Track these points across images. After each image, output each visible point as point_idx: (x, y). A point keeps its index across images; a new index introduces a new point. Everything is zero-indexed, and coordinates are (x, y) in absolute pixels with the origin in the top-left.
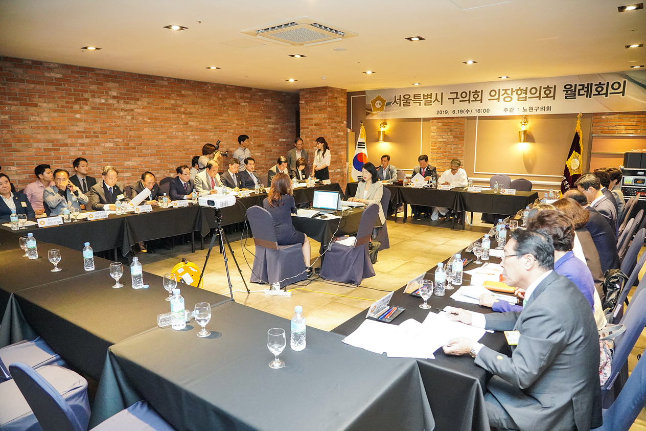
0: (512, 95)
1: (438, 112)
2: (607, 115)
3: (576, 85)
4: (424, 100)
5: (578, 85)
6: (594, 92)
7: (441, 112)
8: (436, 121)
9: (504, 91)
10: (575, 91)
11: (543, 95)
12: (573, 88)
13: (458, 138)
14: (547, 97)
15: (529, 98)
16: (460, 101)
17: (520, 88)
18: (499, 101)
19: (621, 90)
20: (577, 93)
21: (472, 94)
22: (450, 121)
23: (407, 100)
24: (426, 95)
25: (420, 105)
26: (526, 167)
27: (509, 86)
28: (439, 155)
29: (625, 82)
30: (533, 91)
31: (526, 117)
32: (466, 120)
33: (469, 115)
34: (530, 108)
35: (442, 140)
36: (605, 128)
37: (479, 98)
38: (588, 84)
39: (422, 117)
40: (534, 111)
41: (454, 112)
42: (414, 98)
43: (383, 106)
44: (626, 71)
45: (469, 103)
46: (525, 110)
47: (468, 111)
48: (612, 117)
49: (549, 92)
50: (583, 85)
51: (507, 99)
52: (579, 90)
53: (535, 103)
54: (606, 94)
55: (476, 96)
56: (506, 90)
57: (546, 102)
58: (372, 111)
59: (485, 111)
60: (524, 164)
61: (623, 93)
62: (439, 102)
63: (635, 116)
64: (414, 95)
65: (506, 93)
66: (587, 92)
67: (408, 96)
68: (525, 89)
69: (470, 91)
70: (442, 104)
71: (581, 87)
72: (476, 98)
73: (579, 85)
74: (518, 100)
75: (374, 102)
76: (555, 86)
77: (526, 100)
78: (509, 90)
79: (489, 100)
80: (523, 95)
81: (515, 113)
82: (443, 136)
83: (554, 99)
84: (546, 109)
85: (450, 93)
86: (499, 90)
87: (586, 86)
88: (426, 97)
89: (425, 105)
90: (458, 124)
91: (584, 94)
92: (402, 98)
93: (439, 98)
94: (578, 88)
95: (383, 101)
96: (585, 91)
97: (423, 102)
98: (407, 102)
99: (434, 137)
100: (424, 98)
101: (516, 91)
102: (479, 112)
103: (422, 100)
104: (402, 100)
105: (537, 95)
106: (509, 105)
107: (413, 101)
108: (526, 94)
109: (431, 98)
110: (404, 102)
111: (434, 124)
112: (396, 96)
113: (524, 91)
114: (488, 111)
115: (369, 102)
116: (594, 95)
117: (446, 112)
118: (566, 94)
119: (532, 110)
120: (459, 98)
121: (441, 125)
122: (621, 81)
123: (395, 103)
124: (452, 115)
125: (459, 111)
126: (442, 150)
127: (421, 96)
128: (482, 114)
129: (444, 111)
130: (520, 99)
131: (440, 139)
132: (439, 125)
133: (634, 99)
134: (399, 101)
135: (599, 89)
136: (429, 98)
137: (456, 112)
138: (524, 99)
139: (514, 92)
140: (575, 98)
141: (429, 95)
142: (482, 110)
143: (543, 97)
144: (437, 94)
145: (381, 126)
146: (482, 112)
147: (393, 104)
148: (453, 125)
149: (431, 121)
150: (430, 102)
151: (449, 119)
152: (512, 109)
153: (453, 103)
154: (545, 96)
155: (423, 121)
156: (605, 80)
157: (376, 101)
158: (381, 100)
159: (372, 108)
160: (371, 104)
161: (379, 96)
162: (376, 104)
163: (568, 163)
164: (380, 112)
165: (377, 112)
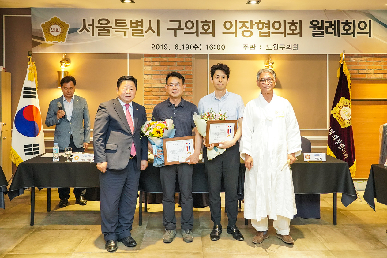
0: (252, 28)
2: (355, 57)
3: (322, 21)
4: (131, 29)
5: (324, 22)
6: (342, 31)
7: (157, 47)
8: (150, 58)
9: (242, 23)
10: (323, 29)
11: (288, 31)
12: (320, 25)
14: (293, 33)
15: (273, 33)
16: (185, 33)
17: (260, 21)
18: (236, 36)
19: (367, 30)
20: (324, 31)
21: (200, 25)
22: (171, 59)
23: (104, 27)
24: (134, 21)
25: (125, 35)
27: (247, 17)
29: (370, 21)
30: (277, 25)
31: (268, 57)
32: (193, 59)
33: (198, 51)
34: (276, 47)
36: (355, 71)
37: (211, 30)
38: (335, 21)
39: (128, 51)
40: (280, 49)
41: (176, 47)
42: (116, 25)
43: (63, 33)
44: (371, 10)
45: (197, 36)
46: (269, 48)
47: (196, 47)
48: (361, 59)
49: (294, 28)
50: (330, 22)
51: (246, 34)
52: (327, 27)
53: (279, 39)
54: (354, 33)
55: (206, 27)
56: (244, 22)
57: (292, 40)
58: (43, 39)
59: (219, 47)
61: (370, 33)
62: (154, 32)
63: (382, 59)
64: (116, 20)
65: (244, 25)
66: (335, 29)
67: (106, 22)
68: (267, 22)
69: (197, 21)
70: (158, 35)
71: (328, 24)
73: (327, 22)
74: (260, 36)
75: (47, 27)
76: (301, 21)
77: (269, 36)
78: (247, 22)
79: (223, 33)
80: (265, 30)
81: (257, 51)
82: (162, 81)
83: (301, 36)
84: (293, 48)
85: (171, 21)
86: (236, 21)
87: (333, 23)
88: (134, 25)
89: (133, 35)
90: (183, 63)
91: (332, 33)
92: (96, 24)
93: (154, 27)
94: (326, 25)
95: (63, 26)
96: (332, 29)
97: (130, 31)
98: (104, 29)
99: (148, 81)
100: (131, 26)
101: (256, 24)
102: (211, 48)
103: (128, 29)
104: (96, 27)
105: (282, 30)
106: (249, 41)
107: (113, 28)
108: (269, 29)
109: (142, 26)
110: (99, 30)
111: (147, 63)
112: (84, 20)
113: (266, 24)
114: (223, 48)
115: (37, 26)
116: (342, 34)
117: (166, 46)
118: (313, 31)
119: (277, 49)
120: (183, 29)
121: (159, 65)
122: (367, 21)
123: (84, 30)
124: (173, 51)
125: (183, 46)
126: (161, 100)
127: (126, 23)
128: (215, 51)
129: (162, 45)
130: (262, 34)
131: (158, 84)
132: (155, 64)
133: (381, 40)
134: (91, 27)
135: (347, 28)
136: (139, 26)
137: (180, 47)
138: (267, 34)
139: (254, 25)
140: (323, 36)
141: (139, 22)
142: (215, 46)
143: (288, 34)
144: (150, 21)
145: (62, 64)
146: (215, 49)
147: (80, 31)
148: (175, 65)
149: (143, 59)
150: (140, 31)
151: (169, 56)
152: (253, 47)
153: (175, 35)
154: (291, 32)
155: (130, 58)
156: (351, 18)
157: (51, 25)
158: (60, 24)
159: (44, 35)
160: (42, 28)
161: (55, 18)
162: (50, 30)
163: (334, 112)
164: (57, 41)
165: (53, 41)
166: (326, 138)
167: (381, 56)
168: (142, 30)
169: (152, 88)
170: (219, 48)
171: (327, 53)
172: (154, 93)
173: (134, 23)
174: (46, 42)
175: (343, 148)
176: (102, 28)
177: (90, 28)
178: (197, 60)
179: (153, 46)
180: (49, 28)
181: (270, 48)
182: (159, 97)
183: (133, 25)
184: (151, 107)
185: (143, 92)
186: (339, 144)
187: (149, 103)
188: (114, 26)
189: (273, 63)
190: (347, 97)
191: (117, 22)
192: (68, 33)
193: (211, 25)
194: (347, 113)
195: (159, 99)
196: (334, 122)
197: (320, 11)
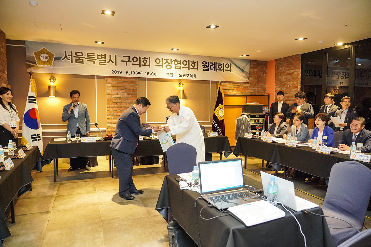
0: (171, 64)
1: (113, 72)
2: (223, 83)
3: (208, 62)
5: (209, 63)
6: (218, 68)
7: (115, 72)
8: (110, 79)
9: (166, 60)
10: (208, 66)
12: (207, 64)
13: (131, 95)
14: (193, 68)
15: (182, 67)
16: (132, 64)
17: (176, 60)
18: (162, 68)
20: (209, 68)
21: (142, 60)
22: (124, 80)
24: (100, 54)
25: (94, 64)
27: (169, 57)
28: (115, 109)
29: (231, 64)
30: (185, 63)
31: (180, 81)
32: (137, 80)
33: (140, 76)
34: (184, 75)
35: (117, 96)
36: (226, 91)
37: (148, 64)
38: (214, 63)
39: (96, 74)
40: (186, 77)
41: (127, 72)
42: (88, 57)
43: (50, 59)
44: (231, 58)
45: (140, 66)
47: (139, 73)
48: (226, 84)
49: (194, 65)
50: (212, 63)
51: (168, 67)
52: (210, 66)
53: (185, 71)
54: (223, 70)
55: (145, 61)
56: (167, 60)
57: (193, 72)
58: (35, 63)
59: (153, 74)
61: (231, 70)
62: (113, 63)
63: (236, 84)
64: (88, 54)
65: (167, 62)
66: (214, 67)
67: (81, 54)
68: (179, 61)
69: (140, 57)
70: (116, 65)
71: (211, 64)
72: (145, 63)
73: (210, 63)
74: (176, 69)
75: (38, 54)
76: (197, 61)
77: (180, 69)
78: (169, 60)
79: (155, 66)
80: (178, 65)
81: (174, 77)
82: (118, 93)
83: (197, 70)
84: (193, 76)
85: (123, 56)
86: (162, 59)
87: (213, 64)
88: (100, 57)
89: (100, 64)
90: (131, 83)
91: (213, 69)
92: (74, 55)
93: (113, 59)
94: (210, 64)
95: (50, 55)
96: (213, 67)
97: (97, 61)
98: (79, 59)
99: (109, 93)
100: (98, 58)
101: (174, 62)
102: (148, 74)
103: (96, 59)
104: (74, 57)
105: (187, 66)
106: (170, 71)
107: (86, 59)
108: (180, 65)
109: (105, 58)
110: (76, 59)
111: (109, 82)
112: (65, 52)
114: (155, 75)
115: (31, 53)
116: (218, 70)
117: (121, 72)
118: (204, 68)
120: (131, 62)
121: (116, 83)
122: (229, 64)
123: (66, 59)
124: (125, 75)
125: (131, 72)
127: (94, 56)
128: (150, 76)
129: (118, 71)
131: (116, 95)
132: (113, 83)
133: (236, 74)
134: (70, 57)
135: (220, 67)
136: (103, 58)
137: (130, 73)
138: (179, 68)
139: (173, 62)
140: (209, 71)
141: (103, 56)
142: (150, 73)
143: (191, 68)
144: (110, 56)
145: (51, 81)
147: (63, 59)
148: (126, 84)
149: (106, 79)
150: (104, 62)
151: (123, 78)
152: (172, 75)
153: (127, 65)
154: (192, 67)
155: (97, 78)
156: (222, 62)
157: (41, 54)
158: (48, 53)
159: (36, 60)
160: (34, 56)
161: (44, 49)
162: (41, 57)
163: (216, 112)
164: (46, 65)
165: (43, 65)
166: (211, 126)
167: (235, 83)
168: (105, 61)
169: (112, 97)
171: (210, 80)
172: (113, 101)
173: (100, 56)
174: (38, 65)
175: (219, 131)
176: (78, 58)
177: (69, 57)
178: (140, 81)
179: (113, 71)
180: (39, 56)
181: (181, 76)
183: (99, 57)
184: (112, 110)
185: (106, 100)
186: (218, 129)
187: (110, 107)
188: (86, 57)
189: (183, 85)
190: (222, 104)
192: (54, 60)
193: (148, 60)
194: (222, 113)
195: (116, 104)
196: (215, 118)
197: (207, 56)
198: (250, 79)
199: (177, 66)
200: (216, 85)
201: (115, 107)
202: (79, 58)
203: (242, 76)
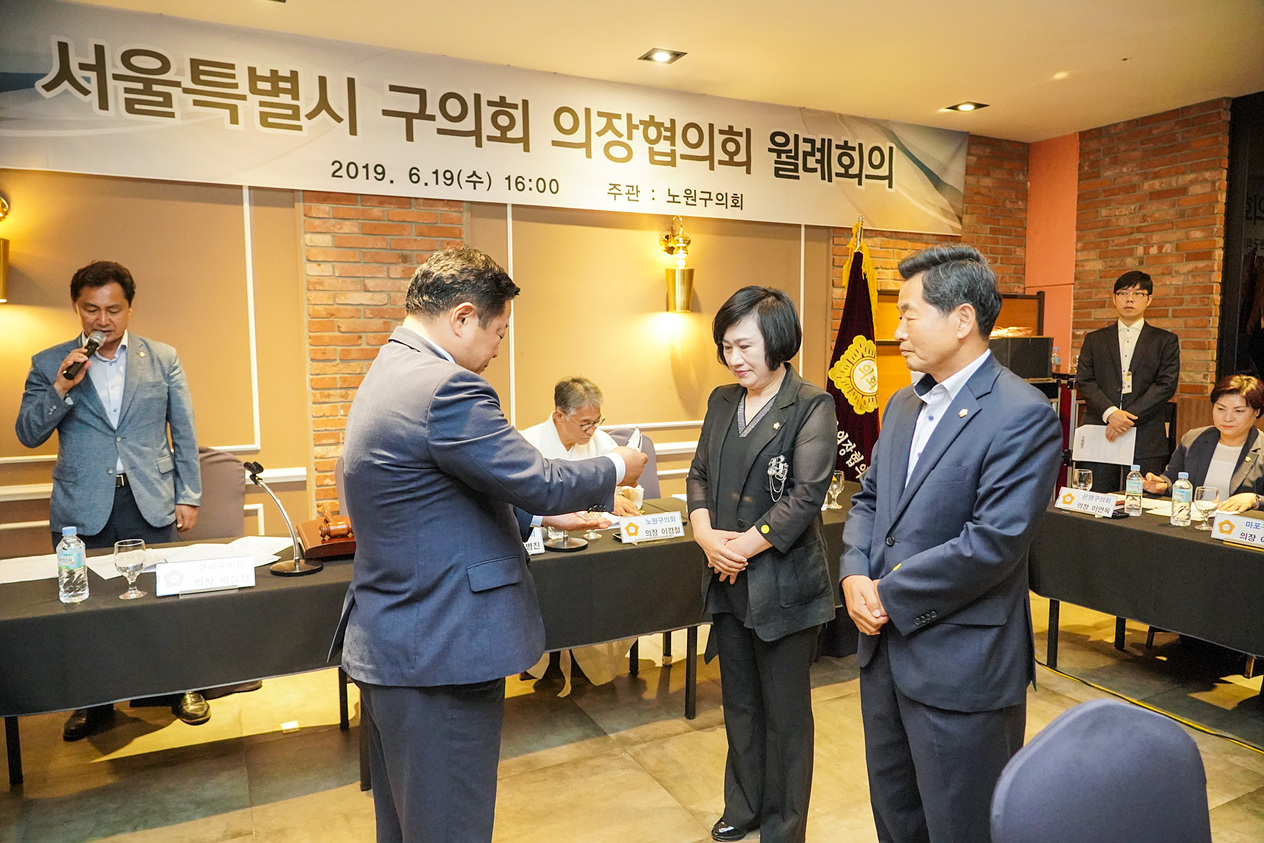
0: (630, 137)
1: (338, 169)
3: (796, 137)
4: (254, 99)
5: (800, 140)
6: (836, 168)
7: (352, 169)
8: (326, 207)
9: (604, 120)
10: (796, 157)
12: (791, 146)
14: (731, 163)
15: (683, 157)
16: (441, 131)
17: (652, 117)
18: (589, 155)
20: (800, 162)
21: (487, 112)
22: (396, 212)
24: (263, 72)
25: (234, 120)
26: (681, 398)
27: (618, 104)
28: (355, 366)
29: (891, 149)
30: (693, 136)
31: (670, 226)
32: (466, 216)
33: (481, 195)
34: (689, 194)
35: (364, 298)
37: (517, 132)
38: (823, 140)
39: (246, 179)
40: (701, 203)
41: (413, 174)
42: (195, 79)
44: (892, 122)
45: (479, 144)
46: (674, 199)
47: (474, 179)
49: (732, 149)
50: (812, 142)
51: (618, 152)
52: (806, 154)
53: (693, 175)
54: (859, 176)
55: (503, 121)
56: (610, 117)
57: (727, 179)
59: (542, 185)
60: (673, 386)
61: (889, 178)
62: (339, 120)
63: (909, 245)
64: (195, 63)
66: (821, 162)
67: (156, 64)
68: (668, 124)
70: (353, 131)
71: (808, 147)
73: (806, 140)
74: (653, 161)
76: (748, 131)
77: (673, 164)
78: (618, 117)
79: (555, 143)
80: (664, 146)
81: (644, 206)
82: (370, 283)
83: (748, 172)
84: (730, 203)
85: (393, 88)
86: (588, 111)
87: (818, 145)
88: (267, 86)
89: (264, 122)
90: (433, 230)
91: (815, 170)
92: (113, 66)
93: (338, 100)
96: (817, 161)
97: (250, 108)
98: (147, 91)
99: (321, 284)
100: (254, 90)
101: (641, 127)
102: (520, 186)
103: (243, 98)
104: (116, 77)
105: (704, 151)
106: (624, 174)
107: (186, 91)
108: (673, 144)
109: (294, 93)
110: (127, 90)
111: (317, 222)
112: (63, 48)
113: (666, 129)
114: (554, 189)
116: (838, 175)
117: (379, 170)
118: (776, 162)
119: (693, 202)
120: (432, 118)
121: (356, 230)
122: (885, 147)
123: (66, 85)
124: (403, 188)
125: (436, 172)
126: (368, 344)
127: (233, 76)
128: (531, 198)
129: (366, 167)
130: (657, 158)
131: (356, 295)
132: (342, 228)
133: (910, 198)
134: (93, 75)
135: (846, 160)
136: (285, 91)
137: (426, 175)
138: (669, 159)
139: (637, 127)
140: (797, 178)
141: (284, 79)
142: (530, 180)
143: (720, 162)
144: (322, 81)
146: (531, 189)
148: (411, 233)
149: (300, 206)
150: (290, 112)
151: (391, 204)
152: (635, 191)
153: (410, 137)
154: (726, 158)
155: (255, 202)
156: (855, 137)
163: (839, 376)
167: (908, 236)
168: (296, 109)
169: (336, 306)
170: (541, 188)
171: (803, 223)
172: (344, 325)
173: (263, 79)
176: (140, 86)
177: (88, 80)
178: (477, 219)
179: (337, 166)
181: (676, 199)
182: (360, 337)
183: (261, 85)
184: (334, 369)
185: (306, 319)
187: (326, 357)
188: (188, 83)
189: (688, 243)
190: (870, 336)
191: (201, 68)
193: (518, 114)
194: (869, 377)
195: (359, 342)
197: (794, 108)
198: (966, 219)
199: (657, 148)
200: (824, 245)
201: (354, 355)
202: (148, 83)
203: (933, 205)
